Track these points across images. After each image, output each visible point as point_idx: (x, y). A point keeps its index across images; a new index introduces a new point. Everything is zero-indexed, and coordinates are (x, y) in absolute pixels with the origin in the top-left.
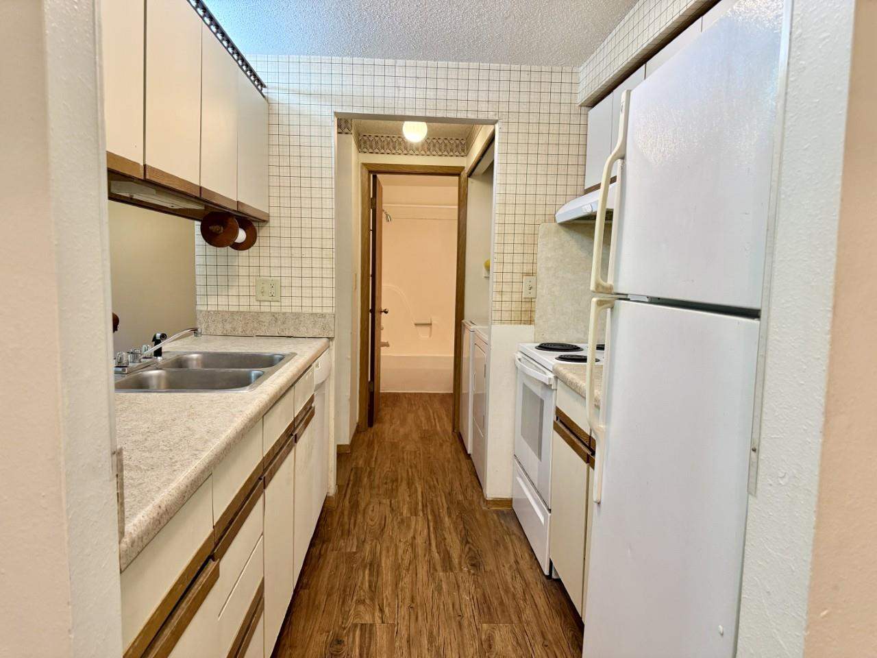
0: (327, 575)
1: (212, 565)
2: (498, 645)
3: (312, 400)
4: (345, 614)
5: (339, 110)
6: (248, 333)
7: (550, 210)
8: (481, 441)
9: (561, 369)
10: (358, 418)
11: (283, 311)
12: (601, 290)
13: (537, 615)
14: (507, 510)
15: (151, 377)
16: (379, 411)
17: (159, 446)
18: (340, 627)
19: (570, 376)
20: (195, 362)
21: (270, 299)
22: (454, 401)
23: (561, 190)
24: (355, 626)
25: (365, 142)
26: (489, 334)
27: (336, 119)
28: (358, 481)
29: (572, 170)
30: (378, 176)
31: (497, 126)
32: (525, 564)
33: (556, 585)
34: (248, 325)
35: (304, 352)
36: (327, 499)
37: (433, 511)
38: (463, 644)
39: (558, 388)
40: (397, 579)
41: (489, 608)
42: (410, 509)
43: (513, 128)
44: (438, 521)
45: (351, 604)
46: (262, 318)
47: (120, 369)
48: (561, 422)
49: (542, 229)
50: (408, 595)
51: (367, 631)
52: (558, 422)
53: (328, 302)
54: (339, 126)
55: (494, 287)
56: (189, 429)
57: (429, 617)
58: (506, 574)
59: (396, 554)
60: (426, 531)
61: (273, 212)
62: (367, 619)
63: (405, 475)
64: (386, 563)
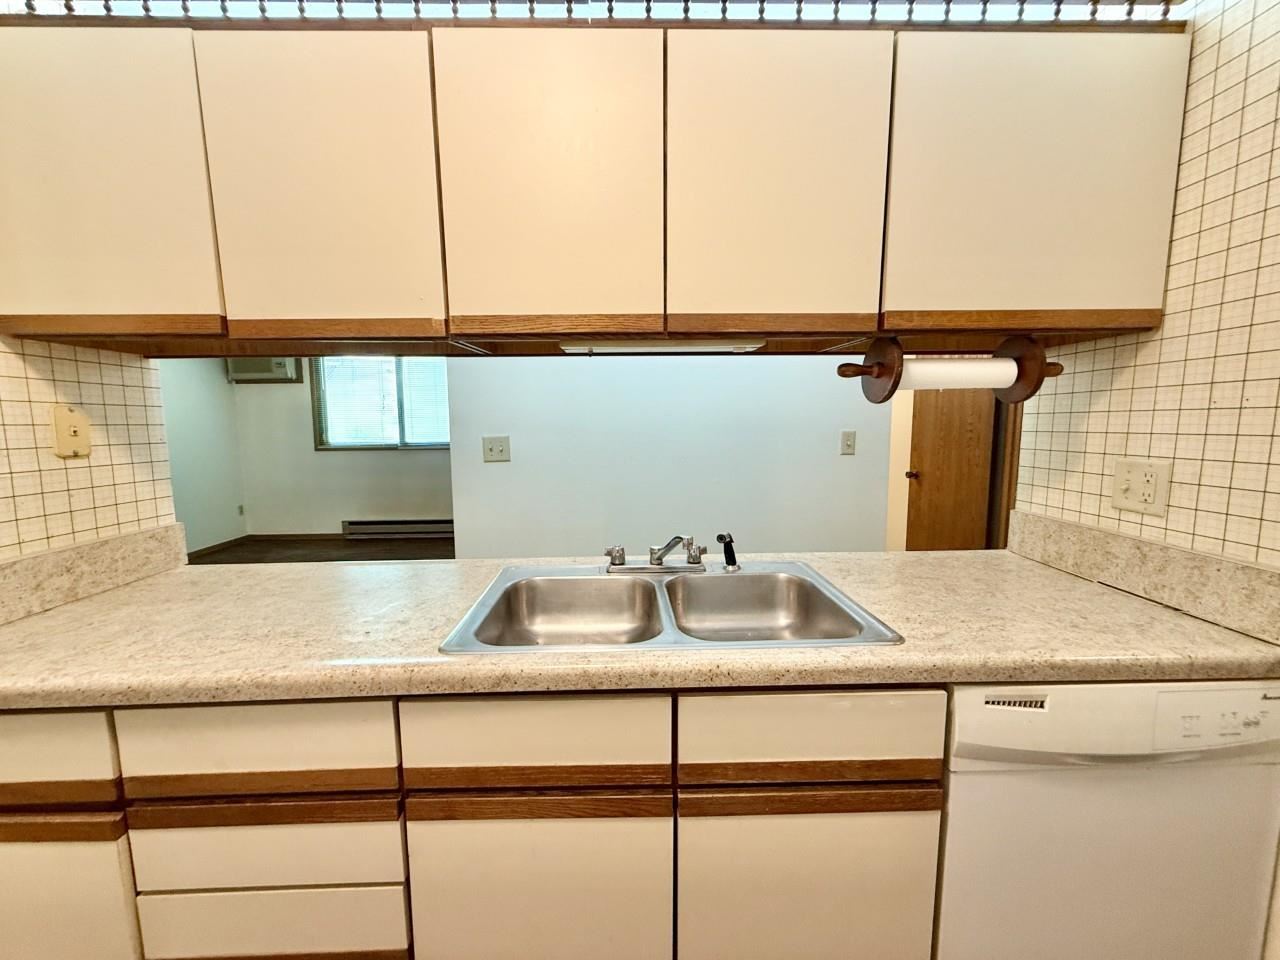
6: (1084, 571)
11: (1168, 541)
21: (1141, 507)
34: (1087, 554)
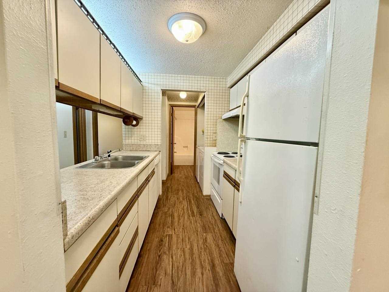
0: (159, 219)
1: (117, 229)
2: (208, 241)
3: (154, 169)
4: (164, 232)
5: (162, 89)
6: (137, 150)
7: (220, 116)
8: (202, 179)
9: (225, 160)
10: (168, 172)
11: (147, 143)
12: (242, 137)
13: (219, 230)
14: (209, 198)
15: (105, 163)
16: (174, 170)
17: (98, 189)
18: (162, 236)
19: (228, 162)
20: (120, 159)
21: (143, 140)
22: (194, 167)
23: (223, 110)
24: (167, 235)
25: (169, 99)
26: (204, 150)
27: (161, 91)
28: (168, 190)
29: (226, 105)
30: (173, 107)
31: (206, 93)
32: (215, 214)
33: (224, 221)
34: (137, 148)
35: (152, 155)
36: (159, 196)
37: (189, 199)
38: (198, 240)
39: (225, 165)
40: (179, 219)
41: (205, 228)
42: (182, 198)
43: (210, 93)
44: (190, 202)
45: (166, 229)
46: (141, 146)
47: (96, 161)
48: (225, 175)
49: (218, 121)
50: (182, 225)
51: (170, 236)
52: (224, 175)
53: (159, 141)
54: (163, 94)
55: (205, 137)
56: (111, 182)
57: (188, 232)
58: (210, 217)
59: (179, 212)
60: (187, 205)
61: (144, 116)
62: (170, 233)
63: (181, 188)
64: (176, 215)
